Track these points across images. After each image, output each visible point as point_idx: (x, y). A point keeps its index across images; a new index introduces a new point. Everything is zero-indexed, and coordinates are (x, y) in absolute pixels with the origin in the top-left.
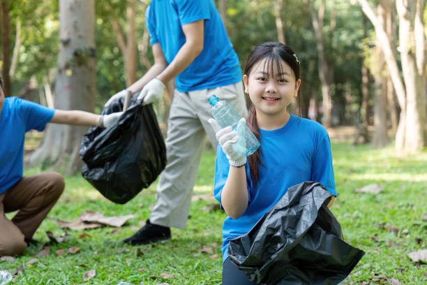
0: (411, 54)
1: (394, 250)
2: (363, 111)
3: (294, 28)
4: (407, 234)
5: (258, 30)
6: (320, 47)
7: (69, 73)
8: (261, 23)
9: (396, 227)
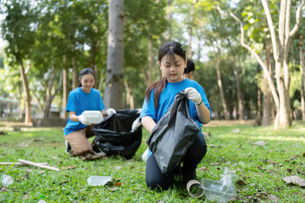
0: (282, 79)
1: (273, 175)
2: (259, 113)
3: (225, 75)
4: (281, 166)
5: (209, 76)
6: (238, 84)
7: (110, 85)
8: (210, 72)
9: (274, 162)
